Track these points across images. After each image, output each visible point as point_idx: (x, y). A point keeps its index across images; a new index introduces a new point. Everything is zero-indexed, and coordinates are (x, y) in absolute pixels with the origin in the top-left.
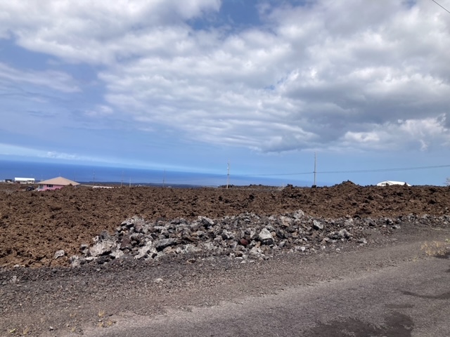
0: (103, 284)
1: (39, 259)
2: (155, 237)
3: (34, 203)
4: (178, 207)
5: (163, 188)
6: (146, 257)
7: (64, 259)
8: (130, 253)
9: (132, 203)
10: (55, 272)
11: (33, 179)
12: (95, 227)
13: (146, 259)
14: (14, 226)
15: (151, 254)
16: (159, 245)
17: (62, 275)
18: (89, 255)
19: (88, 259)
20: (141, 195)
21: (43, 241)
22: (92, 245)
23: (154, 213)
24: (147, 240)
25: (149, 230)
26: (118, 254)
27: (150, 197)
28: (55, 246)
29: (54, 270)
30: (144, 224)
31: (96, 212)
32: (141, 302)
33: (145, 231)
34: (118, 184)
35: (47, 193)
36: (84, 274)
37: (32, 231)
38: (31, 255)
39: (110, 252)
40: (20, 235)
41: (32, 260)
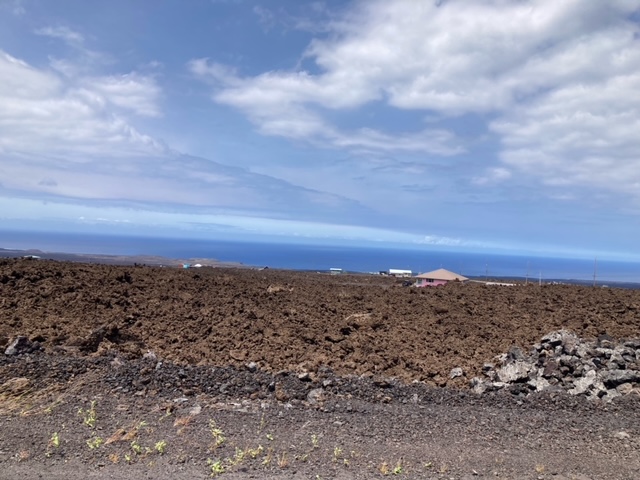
0: (531, 424)
1: (431, 376)
2: (599, 366)
3: (414, 302)
4: (627, 320)
5: (594, 287)
6: (587, 394)
7: (463, 381)
8: (560, 385)
9: (547, 310)
10: (463, 397)
11: (410, 272)
12: (497, 341)
13: (588, 398)
14: (395, 331)
15: (597, 391)
16: (609, 378)
17: (472, 402)
18: (496, 379)
19: (496, 384)
20: (559, 297)
21: (431, 352)
22: (499, 366)
23: (586, 326)
24: (586, 367)
25: (589, 353)
26: (541, 384)
27: (574, 302)
28: (449, 361)
29: (461, 394)
30: (578, 342)
31: (495, 319)
32: (599, 463)
33: (582, 353)
34: (522, 280)
35: (428, 290)
36: (500, 405)
37: (417, 339)
38: (422, 370)
39: (527, 379)
40: (404, 342)
41: (424, 377)
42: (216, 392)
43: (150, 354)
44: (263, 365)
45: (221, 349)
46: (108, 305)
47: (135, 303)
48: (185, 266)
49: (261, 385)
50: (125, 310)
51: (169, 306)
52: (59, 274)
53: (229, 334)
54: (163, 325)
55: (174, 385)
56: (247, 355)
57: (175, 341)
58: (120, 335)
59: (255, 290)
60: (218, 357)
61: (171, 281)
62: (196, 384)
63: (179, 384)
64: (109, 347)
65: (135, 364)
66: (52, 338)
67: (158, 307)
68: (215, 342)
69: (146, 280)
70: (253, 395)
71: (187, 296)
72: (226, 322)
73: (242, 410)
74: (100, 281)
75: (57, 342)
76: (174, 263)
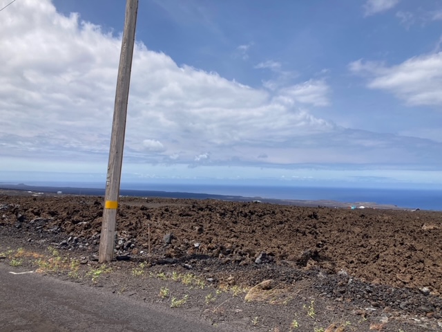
42: (397, 307)
43: (343, 272)
44: (432, 290)
45: (389, 272)
46: (304, 234)
47: (321, 233)
48: (353, 208)
49: (435, 307)
50: (316, 238)
51: (345, 237)
52: (274, 212)
53: (394, 261)
54: (342, 250)
55: (363, 297)
56: (411, 279)
57: (352, 262)
58: (319, 256)
59: (412, 227)
60: (387, 278)
61: (344, 218)
62: (380, 298)
63: (367, 297)
64: (313, 263)
65: (333, 278)
66: (278, 254)
67: (337, 237)
68: (383, 266)
69: (327, 217)
70: (428, 314)
71: (357, 230)
72: (390, 250)
73: (423, 326)
74: (298, 217)
75: (282, 257)
76: (344, 206)
